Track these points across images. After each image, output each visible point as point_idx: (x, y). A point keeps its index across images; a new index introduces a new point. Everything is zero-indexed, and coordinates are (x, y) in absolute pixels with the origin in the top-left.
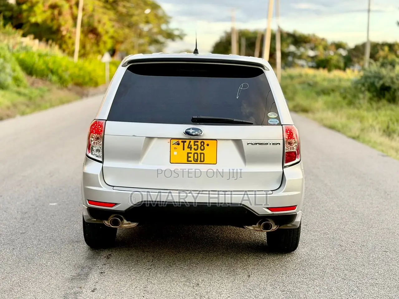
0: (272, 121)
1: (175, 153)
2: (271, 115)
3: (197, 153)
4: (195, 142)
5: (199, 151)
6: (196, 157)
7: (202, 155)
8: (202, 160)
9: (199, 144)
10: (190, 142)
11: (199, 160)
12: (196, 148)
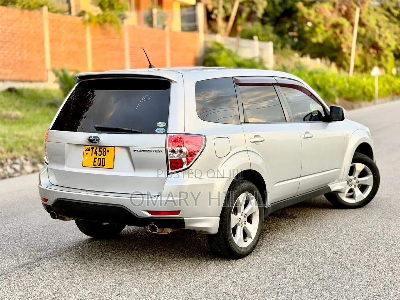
0: (159, 130)
1: (86, 158)
2: (161, 124)
3: (100, 158)
4: (100, 148)
5: (102, 157)
6: (99, 163)
7: (104, 160)
8: (103, 165)
9: (102, 150)
10: (96, 148)
11: (101, 165)
12: (100, 154)
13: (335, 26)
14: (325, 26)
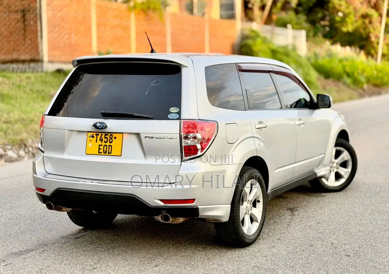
0: (172, 116)
1: (90, 145)
2: (173, 110)
3: (106, 146)
4: (105, 135)
5: (108, 144)
6: (105, 150)
7: (110, 147)
8: (110, 152)
9: (108, 137)
10: (102, 135)
11: (107, 152)
12: (106, 141)
13: (365, 16)
14: (355, 16)
